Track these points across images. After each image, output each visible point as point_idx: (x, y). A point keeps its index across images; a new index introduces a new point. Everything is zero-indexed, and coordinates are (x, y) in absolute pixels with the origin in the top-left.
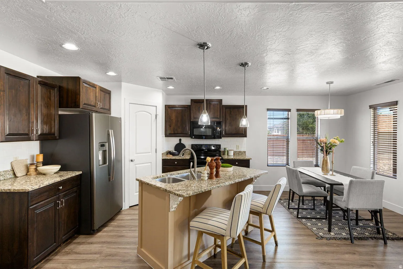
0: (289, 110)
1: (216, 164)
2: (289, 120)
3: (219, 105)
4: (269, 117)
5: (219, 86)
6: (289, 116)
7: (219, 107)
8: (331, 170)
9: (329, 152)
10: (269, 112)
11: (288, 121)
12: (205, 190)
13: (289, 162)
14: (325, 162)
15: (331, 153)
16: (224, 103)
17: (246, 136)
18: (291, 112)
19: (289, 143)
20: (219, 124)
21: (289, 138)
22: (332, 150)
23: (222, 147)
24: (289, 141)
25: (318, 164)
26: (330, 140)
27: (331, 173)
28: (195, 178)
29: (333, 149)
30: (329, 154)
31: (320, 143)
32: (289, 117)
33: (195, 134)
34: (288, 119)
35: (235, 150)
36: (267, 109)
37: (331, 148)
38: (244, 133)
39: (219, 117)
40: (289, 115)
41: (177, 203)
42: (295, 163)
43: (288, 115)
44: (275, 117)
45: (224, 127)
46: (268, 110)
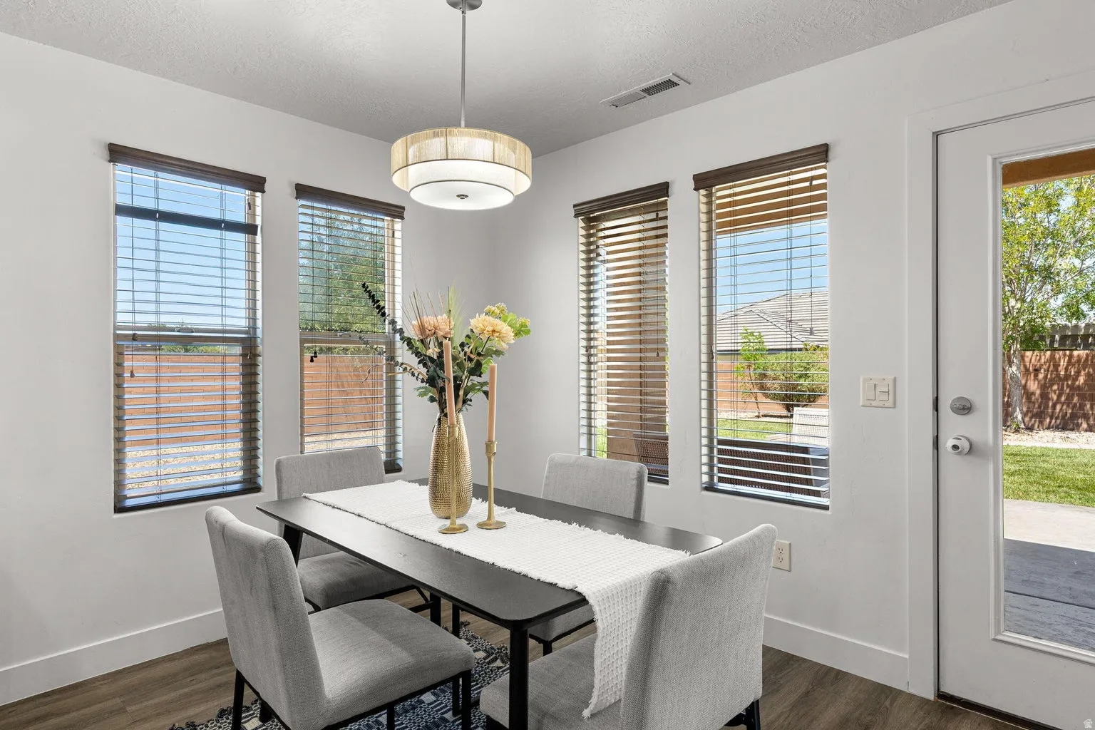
0: (255, 183)
2: (258, 238)
4: (126, 201)
6: (254, 215)
8: (481, 492)
9: (466, 394)
10: (120, 168)
11: (254, 243)
13: (256, 467)
14: (446, 451)
15: (476, 397)
18: (263, 192)
19: (256, 365)
21: (255, 333)
22: (485, 378)
24: (260, 349)
25: (395, 460)
26: (473, 322)
27: (478, 508)
29: (492, 370)
30: (464, 402)
31: (418, 344)
32: (258, 221)
34: (250, 229)
36: (111, 144)
37: (479, 365)
40: (258, 211)
42: (285, 474)
43: (251, 206)
44: (166, 207)
46: (117, 153)
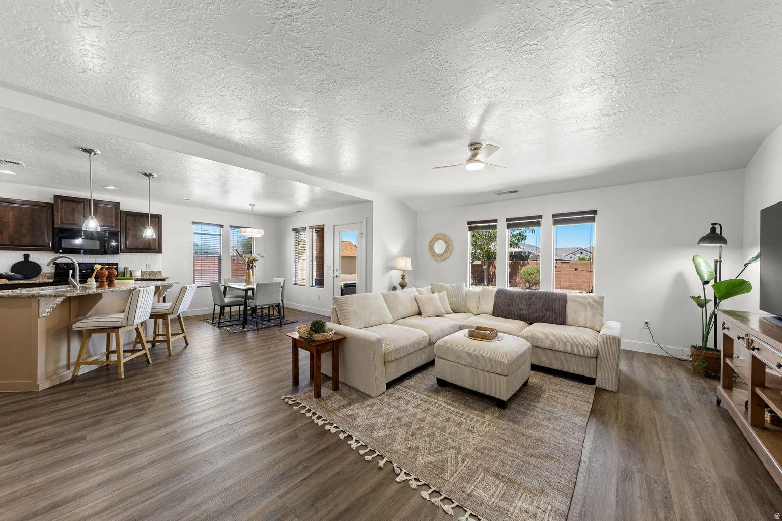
1: (109, 273)
2: (222, 237)
3: (114, 209)
4: (196, 232)
5: (114, 186)
7: (113, 212)
10: (195, 226)
12: (94, 292)
16: (123, 208)
17: (161, 253)
18: (223, 228)
19: (221, 261)
20: (114, 235)
21: (221, 256)
23: (119, 266)
24: (222, 259)
28: (77, 287)
32: (222, 233)
33: (63, 246)
34: (220, 235)
35: (144, 270)
37: (252, 262)
38: (157, 248)
39: (113, 225)
40: (222, 231)
41: (53, 306)
44: (203, 232)
45: (123, 240)
46: (194, 223)
